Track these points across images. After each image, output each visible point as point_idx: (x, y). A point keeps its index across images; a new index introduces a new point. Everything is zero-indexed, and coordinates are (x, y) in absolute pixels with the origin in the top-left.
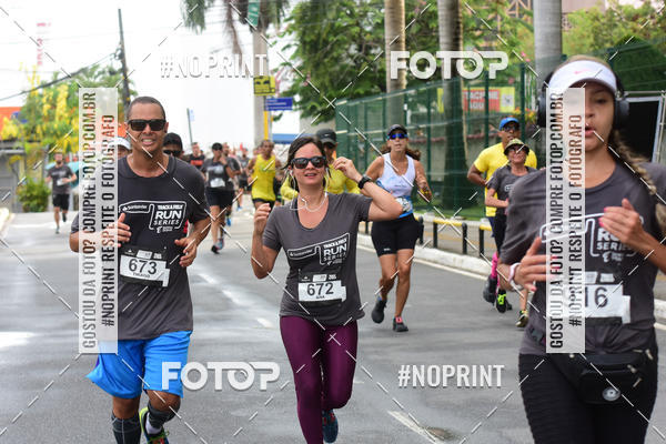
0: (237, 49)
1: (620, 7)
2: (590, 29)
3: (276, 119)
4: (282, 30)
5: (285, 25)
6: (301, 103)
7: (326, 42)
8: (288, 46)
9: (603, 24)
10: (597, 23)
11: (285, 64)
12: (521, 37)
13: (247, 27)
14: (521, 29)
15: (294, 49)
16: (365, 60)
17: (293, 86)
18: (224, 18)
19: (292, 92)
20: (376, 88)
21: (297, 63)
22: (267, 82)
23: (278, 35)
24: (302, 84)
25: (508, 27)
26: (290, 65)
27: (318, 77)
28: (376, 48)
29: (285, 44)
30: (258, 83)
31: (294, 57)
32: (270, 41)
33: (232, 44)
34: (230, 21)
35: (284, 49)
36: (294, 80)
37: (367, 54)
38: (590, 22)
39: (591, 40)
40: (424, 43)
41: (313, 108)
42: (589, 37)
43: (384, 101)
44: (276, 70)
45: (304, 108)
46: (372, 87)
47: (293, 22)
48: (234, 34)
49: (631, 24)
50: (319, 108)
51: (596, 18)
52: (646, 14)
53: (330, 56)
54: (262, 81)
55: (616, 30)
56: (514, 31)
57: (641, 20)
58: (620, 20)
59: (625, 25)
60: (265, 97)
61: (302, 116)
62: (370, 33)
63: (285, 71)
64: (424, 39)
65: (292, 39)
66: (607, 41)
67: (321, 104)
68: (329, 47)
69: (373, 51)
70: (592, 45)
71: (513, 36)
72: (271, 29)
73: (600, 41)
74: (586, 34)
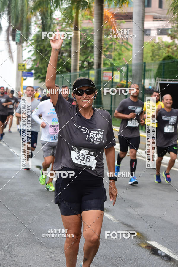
0: (10, 51)
1: (163, 42)
2: (151, 50)
3: (25, 80)
4: (28, 44)
5: (29, 42)
6: (35, 74)
7: (46, 50)
8: (31, 51)
9: (156, 48)
10: (153, 48)
11: (29, 58)
12: (123, 52)
13: (15, 43)
14: (123, 48)
15: (33, 52)
16: (61, 58)
17: (32, 67)
18: (6, 39)
19: (31, 69)
20: (65, 70)
21: (34, 58)
22: (24, 66)
23: (27, 46)
24: (35, 66)
25: (118, 47)
26: (31, 58)
27: (42, 64)
28: (65, 53)
29: (29, 50)
30: (20, 66)
31: (32, 55)
32: (24, 49)
33: (8, 49)
34: (8, 40)
35: (29, 52)
36: (32, 65)
37: (62, 55)
38: (151, 47)
39: (151, 54)
40: (84, 52)
41: (39, 76)
42: (150, 53)
43: (70, 76)
44: (25, 60)
45: (36, 76)
46: (63, 69)
47: (33, 41)
48: (9, 45)
49: (167, 49)
50: (42, 76)
51: (153, 46)
52: (173, 45)
53: (47, 56)
54: (22, 65)
55: (161, 51)
56: (121, 50)
57: (171, 47)
58: (162, 47)
59: (164, 49)
60: (22, 72)
61: (35, 79)
62: (64, 47)
63: (28, 61)
64: (84, 51)
65: (32, 48)
66: (157, 55)
67: (42, 74)
68: (47, 52)
69: (64, 55)
70: (151, 56)
71: (120, 52)
72: (24, 44)
73: (154, 55)
74: (149, 52)
